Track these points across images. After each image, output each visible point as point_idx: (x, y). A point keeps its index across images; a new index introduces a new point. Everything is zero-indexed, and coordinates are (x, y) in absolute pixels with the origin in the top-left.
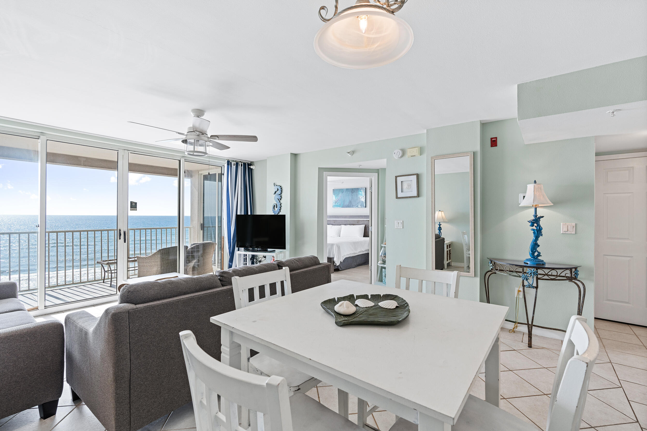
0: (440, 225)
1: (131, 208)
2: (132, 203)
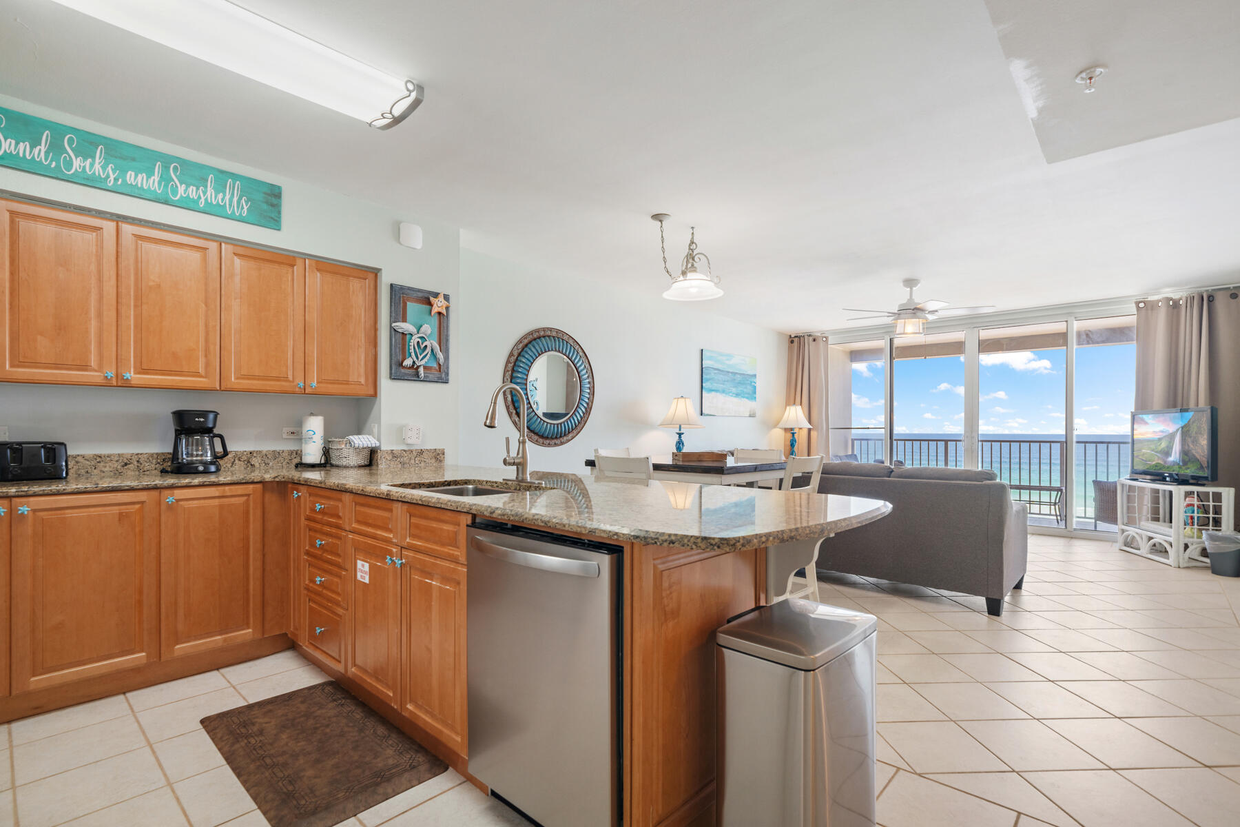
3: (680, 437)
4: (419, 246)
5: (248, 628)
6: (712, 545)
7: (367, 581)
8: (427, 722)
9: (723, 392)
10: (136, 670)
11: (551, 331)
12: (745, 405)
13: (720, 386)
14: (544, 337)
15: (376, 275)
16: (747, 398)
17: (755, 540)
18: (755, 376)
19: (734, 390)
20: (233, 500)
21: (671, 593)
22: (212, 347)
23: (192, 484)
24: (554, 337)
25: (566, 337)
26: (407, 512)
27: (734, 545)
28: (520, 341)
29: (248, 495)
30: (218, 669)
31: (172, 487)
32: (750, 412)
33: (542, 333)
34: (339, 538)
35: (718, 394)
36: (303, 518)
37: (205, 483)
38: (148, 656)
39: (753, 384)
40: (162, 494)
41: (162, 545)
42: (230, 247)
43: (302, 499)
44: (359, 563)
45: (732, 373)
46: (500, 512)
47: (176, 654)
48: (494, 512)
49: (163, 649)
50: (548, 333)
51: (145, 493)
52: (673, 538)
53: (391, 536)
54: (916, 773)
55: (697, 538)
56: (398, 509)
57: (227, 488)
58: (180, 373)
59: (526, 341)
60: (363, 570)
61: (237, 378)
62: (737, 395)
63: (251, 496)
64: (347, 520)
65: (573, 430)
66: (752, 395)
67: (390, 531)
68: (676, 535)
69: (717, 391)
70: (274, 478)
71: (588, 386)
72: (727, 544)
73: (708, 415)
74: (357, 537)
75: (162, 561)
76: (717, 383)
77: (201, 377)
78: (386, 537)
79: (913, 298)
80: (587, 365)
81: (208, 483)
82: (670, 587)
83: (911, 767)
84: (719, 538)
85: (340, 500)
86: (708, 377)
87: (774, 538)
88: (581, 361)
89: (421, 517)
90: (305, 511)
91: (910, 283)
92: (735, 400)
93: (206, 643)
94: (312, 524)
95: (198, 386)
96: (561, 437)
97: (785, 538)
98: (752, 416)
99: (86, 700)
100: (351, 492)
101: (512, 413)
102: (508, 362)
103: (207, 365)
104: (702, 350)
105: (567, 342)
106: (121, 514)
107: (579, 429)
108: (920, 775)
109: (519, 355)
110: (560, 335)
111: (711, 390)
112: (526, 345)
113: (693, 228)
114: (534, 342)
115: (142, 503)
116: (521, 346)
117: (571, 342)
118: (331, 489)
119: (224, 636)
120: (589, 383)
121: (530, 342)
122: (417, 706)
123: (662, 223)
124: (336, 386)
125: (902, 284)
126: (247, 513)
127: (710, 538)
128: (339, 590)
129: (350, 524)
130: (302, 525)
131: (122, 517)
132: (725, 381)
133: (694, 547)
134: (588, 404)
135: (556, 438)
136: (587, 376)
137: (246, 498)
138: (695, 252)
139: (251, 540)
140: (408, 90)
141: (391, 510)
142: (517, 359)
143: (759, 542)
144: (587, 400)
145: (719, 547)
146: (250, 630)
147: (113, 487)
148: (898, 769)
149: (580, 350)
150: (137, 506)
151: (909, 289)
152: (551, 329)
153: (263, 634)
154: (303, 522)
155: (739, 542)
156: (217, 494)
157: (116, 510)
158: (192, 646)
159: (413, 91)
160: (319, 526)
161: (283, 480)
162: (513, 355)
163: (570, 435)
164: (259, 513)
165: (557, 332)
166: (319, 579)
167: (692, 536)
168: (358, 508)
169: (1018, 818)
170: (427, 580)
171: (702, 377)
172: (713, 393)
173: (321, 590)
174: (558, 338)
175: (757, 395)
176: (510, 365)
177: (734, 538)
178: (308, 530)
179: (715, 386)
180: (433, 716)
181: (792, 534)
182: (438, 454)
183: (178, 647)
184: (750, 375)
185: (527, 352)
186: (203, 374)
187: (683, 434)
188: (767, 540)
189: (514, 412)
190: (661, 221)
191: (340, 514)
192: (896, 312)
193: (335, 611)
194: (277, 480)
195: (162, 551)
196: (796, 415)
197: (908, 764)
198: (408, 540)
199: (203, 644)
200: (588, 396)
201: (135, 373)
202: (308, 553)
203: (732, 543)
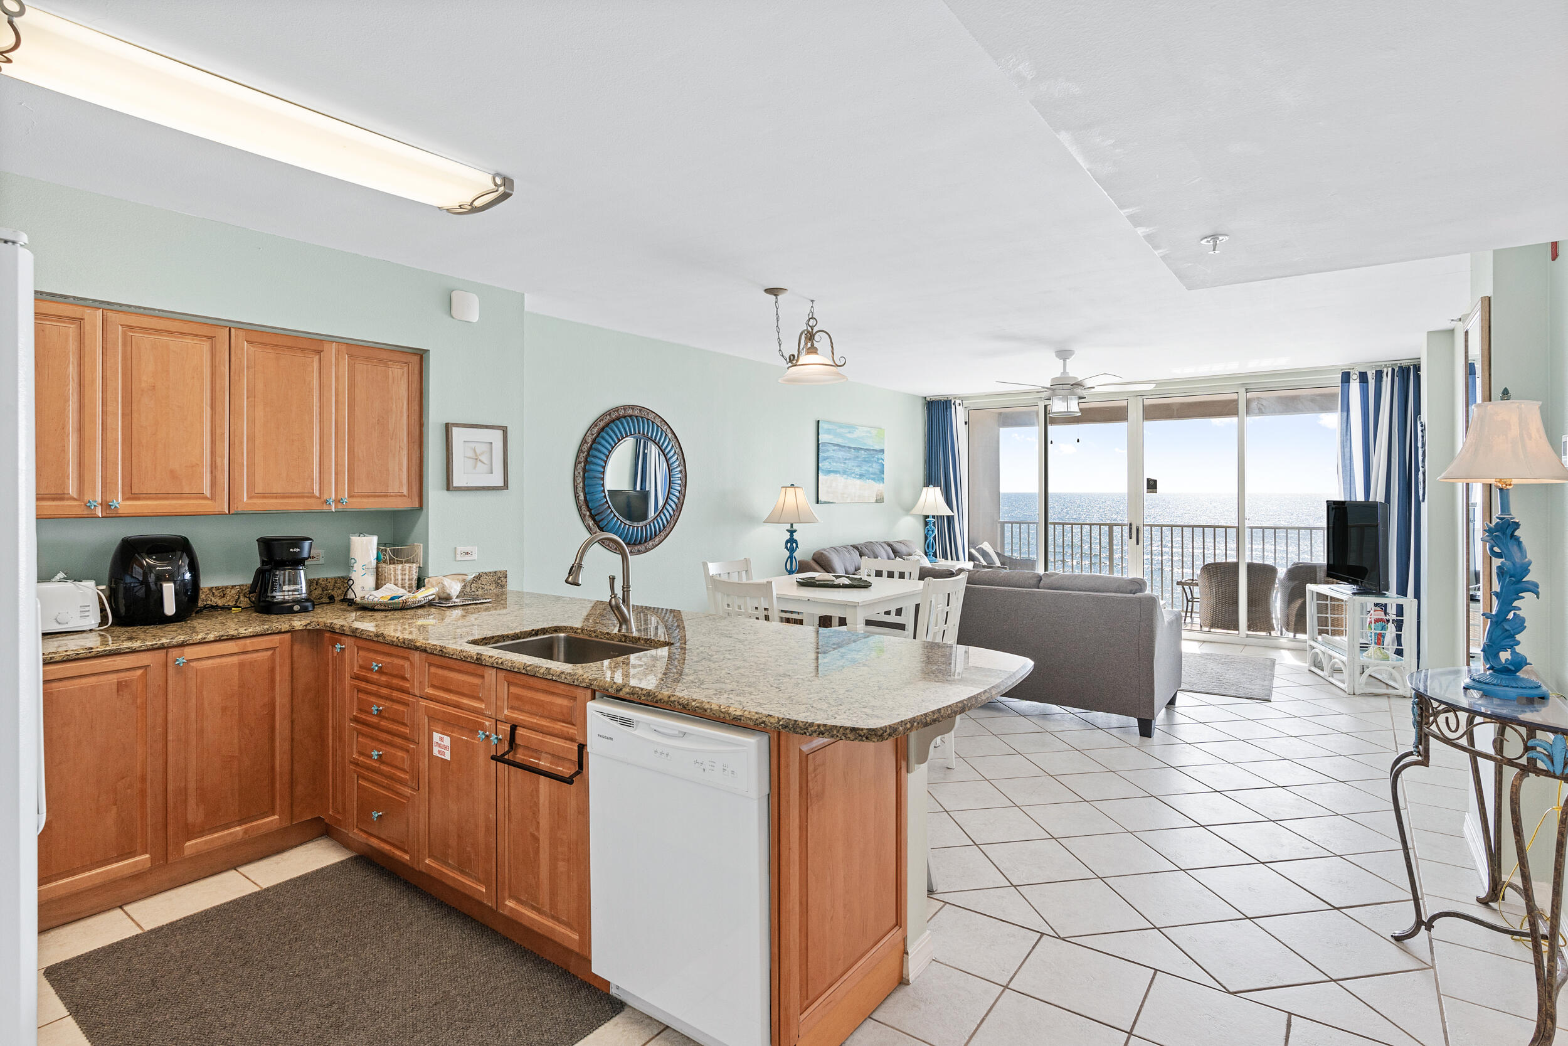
0: (792, 532)
1: (1148, 488)
2: (1149, 480)
3: (792, 535)
4: (475, 318)
5: (274, 814)
6: (860, 736)
7: (448, 757)
8: (533, 919)
9: (845, 472)
10: (136, 877)
11: (633, 409)
12: (872, 488)
13: (840, 466)
14: (624, 417)
15: (422, 357)
16: (873, 479)
17: (901, 728)
18: (883, 451)
19: (857, 470)
20: (255, 655)
21: (815, 776)
22: (218, 460)
23: (207, 640)
24: (636, 417)
25: (651, 417)
26: (505, 680)
27: (881, 735)
28: (595, 424)
29: (274, 649)
30: (235, 868)
31: (182, 645)
32: (877, 495)
33: (622, 413)
34: (406, 704)
35: (838, 475)
36: (348, 676)
37: (223, 638)
38: (152, 859)
39: (881, 461)
40: (170, 655)
41: (170, 718)
42: (241, 334)
43: (347, 652)
44: (436, 736)
45: (855, 448)
46: (628, 690)
47: (187, 852)
48: (621, 689)
49: (170, 848)
50: (630, 412)
51: (148, 655)
52: (822, 728)
53: (483, 706)
54: (1060, 938)
55: (846, 728)
56: (491, 675)
57: (248, 641)
58: (180, 496)
59: (602, 424)
60: (442, 745)
61: (249, 498)
62: (861, 476)
63: (278, 649)
64: (417, 684)
65: (660, 532)
66: (879, 476)
67: (479, 699)
68: (825, 725)
69: (835, 472)
70: (306, 626)
71: (679, 476)
72: (876, 735)
73: (825, 503)
74: (432, 705)
75: (170, 738)
76: (837, 462)
77: (206, 498)
78: (476, 707)
79: (1067, 371)
80: (678, 450)
81: (225, 637)
82: (815, 770)
83: (1056, 933)
84: (867, 729)
85: (407, 659)
86: (825, 455)
87: (918, 723)
88: (671, 445)
89: (524, 687)
90: (352, 668)
91: (1064, 354)
92: (858, 482)
93: (222, 836)
94: (363, 685)
95: (201, 510)
96: (645, 542)
97: (928, 722)
98: (880, 500)
99: (73, 918)
100: (425, 651)
101: (585, 515)
102: (580, 451)
103: (213, 483)
104: (819, 421)
105: (653, 422)
106: (119, 684)
107: (668, 530)
108: (1063, 939)
109: (594, 441)
110: (644, 414)
111: (829, 472)
112: (603, 429)
113: (812, 301)
114: (612, 425)
115: (145, 667)
116: (595, 430)
117: (657, 421)
118: (392, 644)
119: (244, 827)
120: (680, 472)
121: (607, 425)
122: (519, 901)
123: (777, 298)
124: (372, 500)
125: (1054, 354)
126: (272, 670)
127: (858, 729)
128: (406, 767)
129: (422, 688)
130: (348, 687)
131: (121, 686)
132: (846, 459)
133: (843, 737)
134: (678, 498)
135: (640, 543)
136: (678, 463)
137: (269, 653)
138: (815, 330)
139: (277, 703)
140: (496, 185)
141: (483, 677)
142: (591, 448)
143: (905, 729)
144: (678, 494)
145: (867, 738)
146: (276, 817)
147: (110, 650)
148: (1042, 934)
149: (668, 430)
150: (139, 672)
151: (1062, 361)
152: (633, 407)
153: (292, 822)
154: (348, 681)
155: (886, 732)
156: (236, 650)
157: (113, 678)
158: (206, 842)
159: (501, 186)
160: (373, 688)
161: (318, 627)
162: (586, 442)
163: (657, 539)
164: (287, 670)
165: (640, 411)
166: (376, 753)
167: (841, 727)
168: (433, 670)
169: (1155, 974)
170: (531, 760)
171: (818, 455)
172: (832, 475)
173: (377, 765)
174: (642, 418)
175: (885, 476)
176: (583, 455)
177: (881, 728)
178: (356, 691)
179: (835, 466)
180: (538, 910)
181: (935, 717)
182: (500, 578)
183: (188, 843)
184: (876, 450)
185: (603, 438)
186: (208, 495)
187: (795, 531)
188: (912, 726)
189: (588, 513)
190: (776, 295)
191: (407, 676)
192: (1049, 386)
193: (398, 791)
194: (309, 627)
195: (170, 726)
196: (933, 500)
197: (1052, 929)
198: (506, 712)
199: (219, 838)
200: (679, 488)
201: (123, 500)
202: (356, 720)
203: (879, 733)
